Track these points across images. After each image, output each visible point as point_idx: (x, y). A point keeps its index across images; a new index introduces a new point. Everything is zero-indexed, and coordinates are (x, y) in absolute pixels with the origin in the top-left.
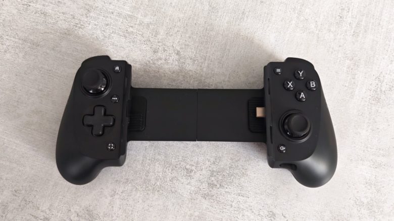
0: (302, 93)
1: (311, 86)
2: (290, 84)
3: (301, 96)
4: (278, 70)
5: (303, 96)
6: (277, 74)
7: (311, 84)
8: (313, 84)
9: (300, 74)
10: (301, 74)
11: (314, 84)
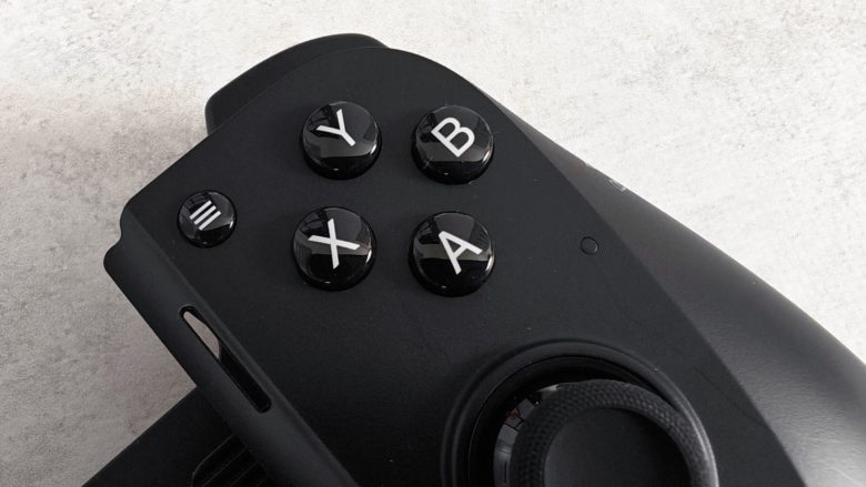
0: (444, 236)
1: (458, 152)
2: (333, 242)
3: (453, 256)
4: (205, 217)
5: (465, 245)
6: (215, 235)
7: (446, 141)
8: (455, 138)
9: (338, 137)
10: (342, 132)
11: (458, 129)
